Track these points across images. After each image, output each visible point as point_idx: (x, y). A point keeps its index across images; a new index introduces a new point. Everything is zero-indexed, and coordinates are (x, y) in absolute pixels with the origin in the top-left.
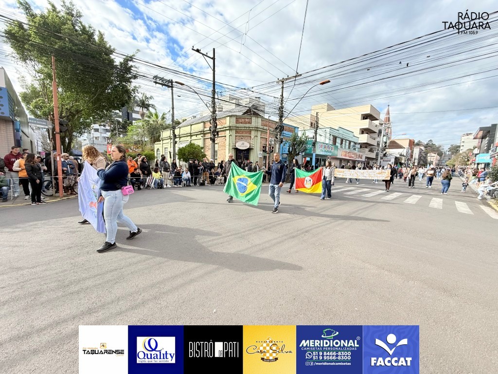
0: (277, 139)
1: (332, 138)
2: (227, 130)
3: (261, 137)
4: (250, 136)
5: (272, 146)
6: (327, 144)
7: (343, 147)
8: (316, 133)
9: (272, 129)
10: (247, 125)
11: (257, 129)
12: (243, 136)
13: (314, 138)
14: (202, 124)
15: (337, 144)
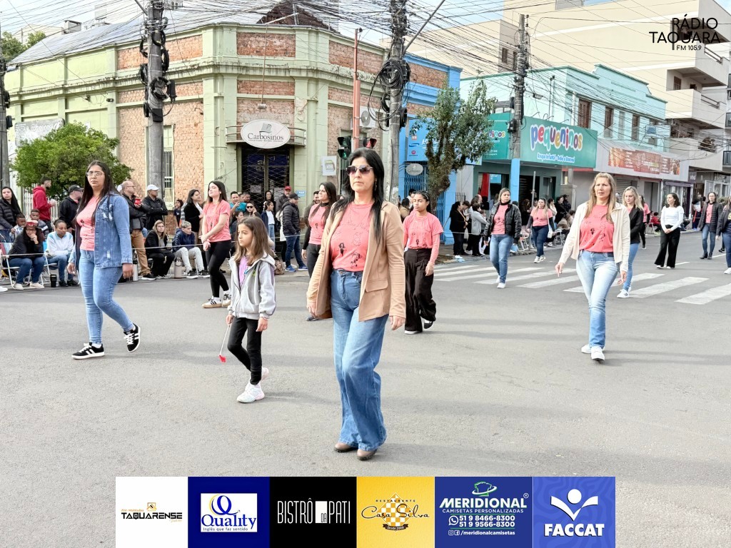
0: (388, 109)
1: (575, 102)
2: (207, 76)
3: (330, 105)
4: (292, 102)
5: (370, 135)
6: (558, 125)
7: (615, 135)
8: (520, 89)
9: (369, 77)
10: (280, 61)
11: (314, 75)
12: (264, 101)
13: (513, 107)
14: (111, 53)
15: (593, 126)
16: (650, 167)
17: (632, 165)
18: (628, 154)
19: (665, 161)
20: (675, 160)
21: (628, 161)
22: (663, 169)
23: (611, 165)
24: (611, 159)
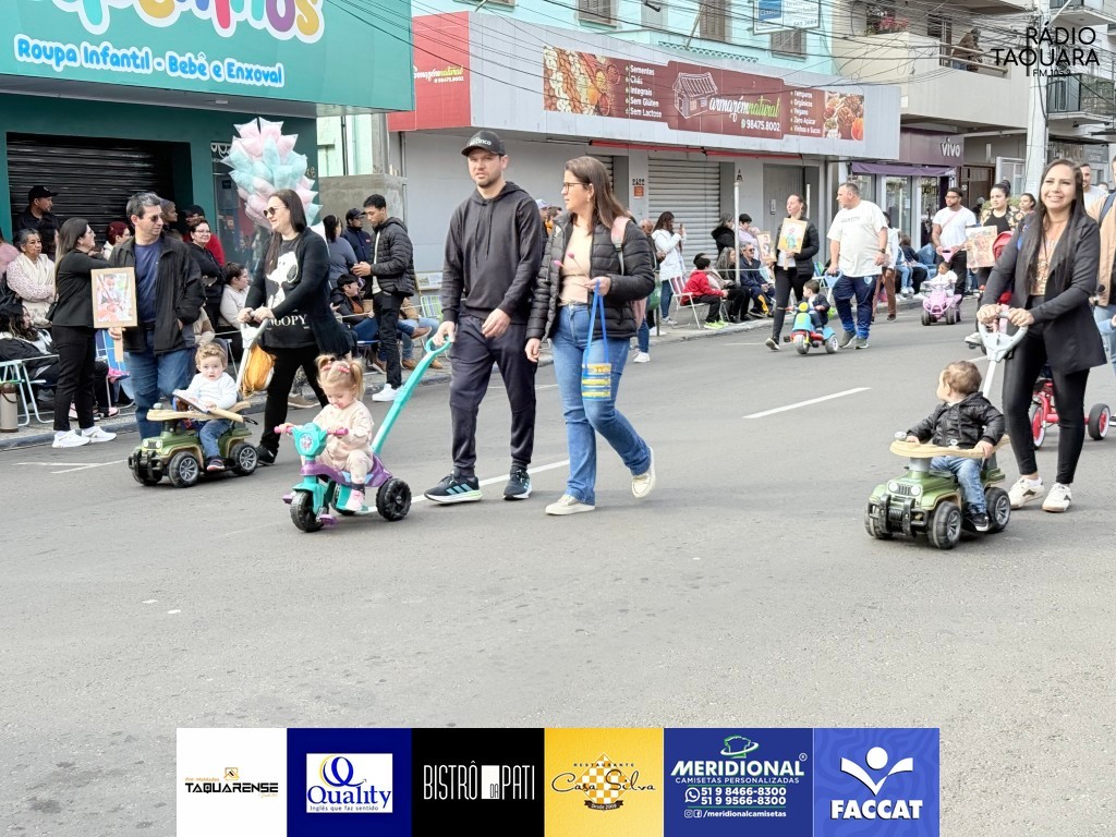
16: (740, 116)
17: (656, 109)
18: (637, 75)
19: (800, 98)
20: (841, 96)
21: (637, 96)
22: (793, 124)
23: (556, 109)
24: (553, 86)
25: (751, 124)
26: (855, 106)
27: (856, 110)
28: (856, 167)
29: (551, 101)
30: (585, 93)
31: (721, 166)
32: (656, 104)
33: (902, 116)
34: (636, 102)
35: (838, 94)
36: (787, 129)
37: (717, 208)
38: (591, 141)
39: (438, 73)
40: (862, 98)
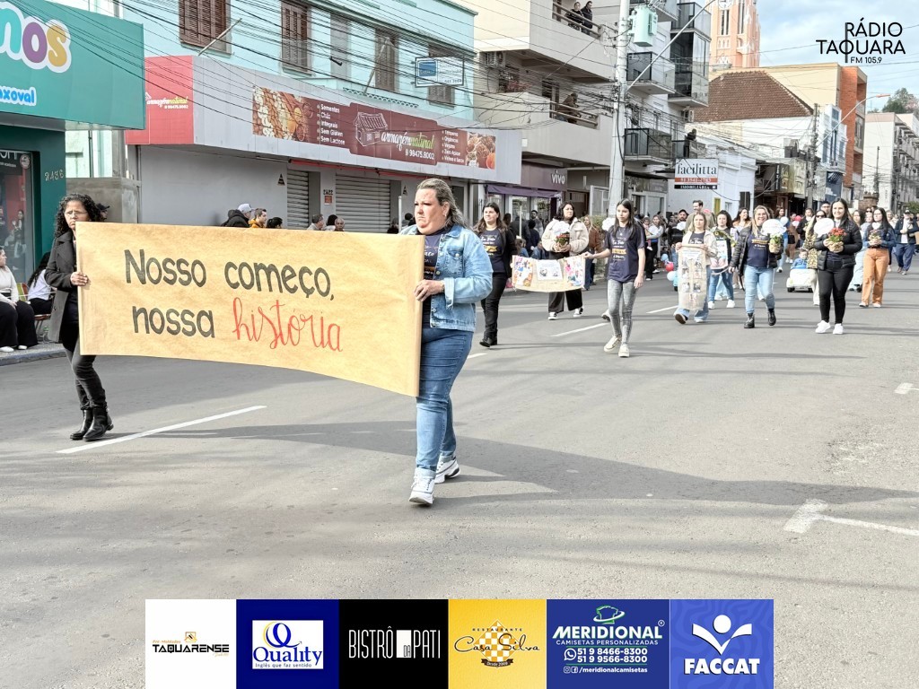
16: (405, 147)
17: (341, 138)
18: (326, 112)
19: (449, 136)
20: (479, 136)
21: (326, 128)
22: (444, 155)
23: (262, 134)
24: (260, 116)
25: (413, 153)
26: (489, 144)
27: (490, 147)
28: (491, 188)
29: (258, 127)
30: (286, 122)
31: (391, 183)
32: (340, 134)
33: (523, 153)
34: (327, 132)
35: (477, 135)
36: (440, 158)
37: (388, 214)
38: (290, 160)
39: (168, 101)
40: (494, 138)
